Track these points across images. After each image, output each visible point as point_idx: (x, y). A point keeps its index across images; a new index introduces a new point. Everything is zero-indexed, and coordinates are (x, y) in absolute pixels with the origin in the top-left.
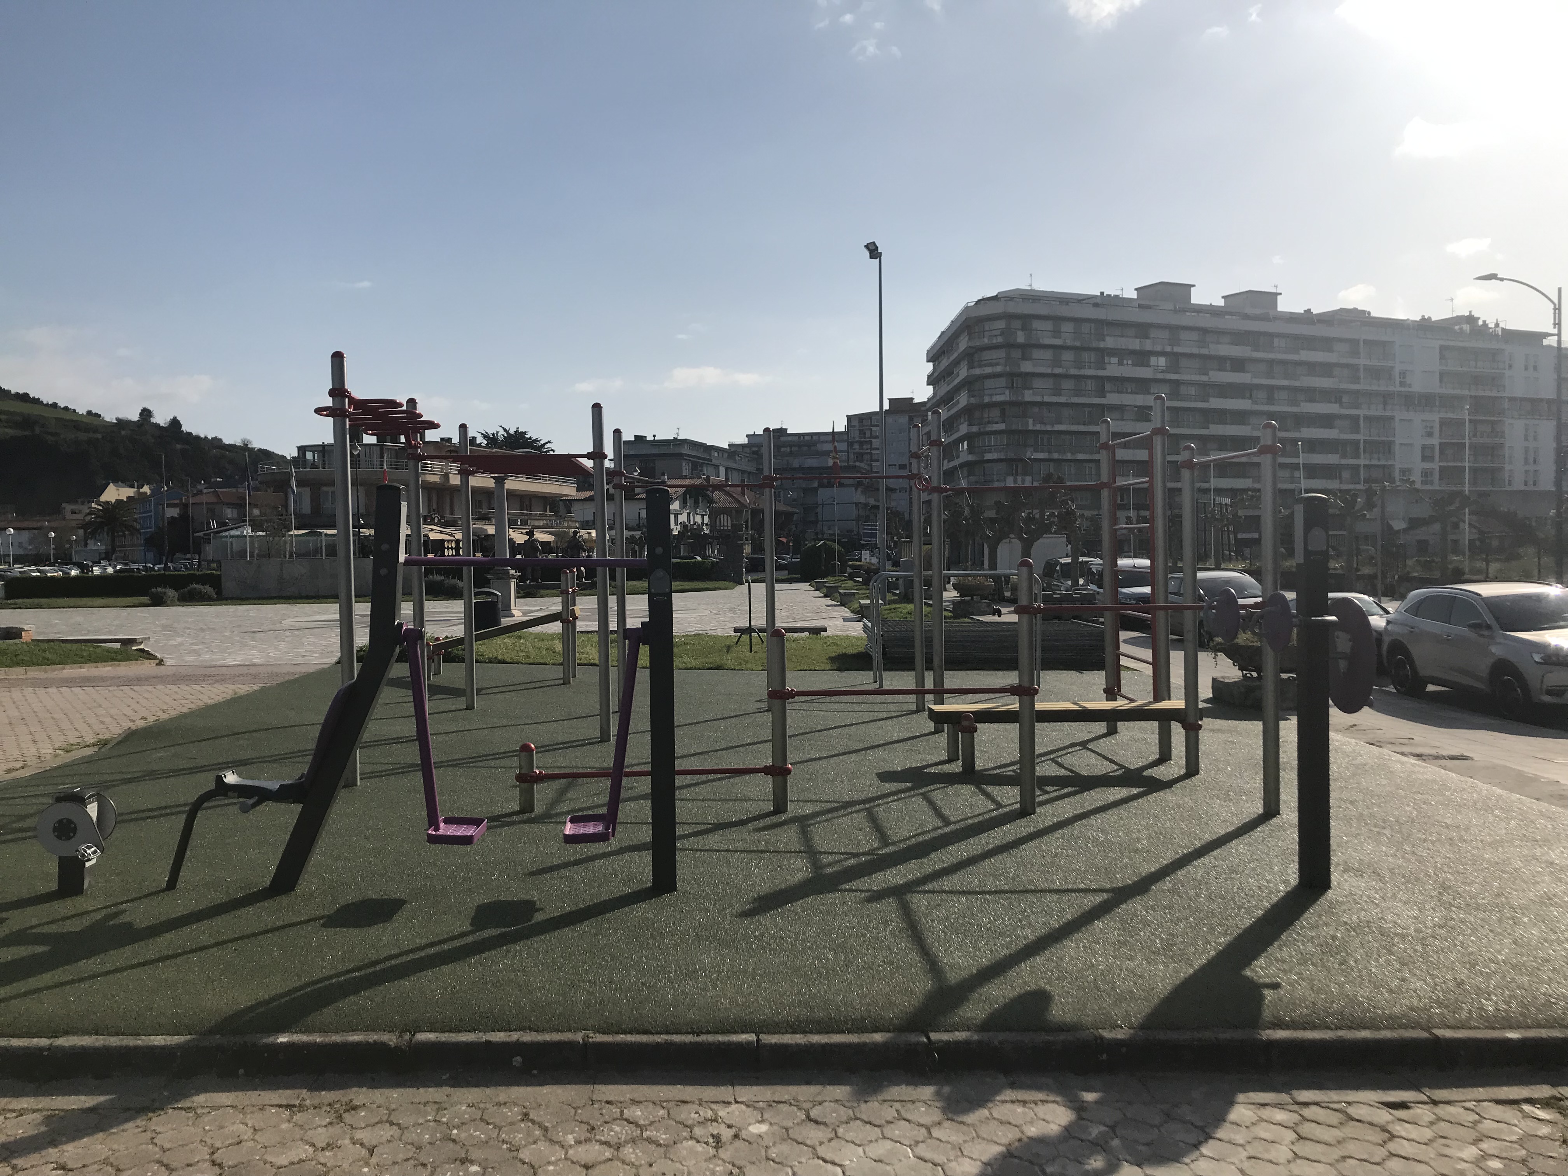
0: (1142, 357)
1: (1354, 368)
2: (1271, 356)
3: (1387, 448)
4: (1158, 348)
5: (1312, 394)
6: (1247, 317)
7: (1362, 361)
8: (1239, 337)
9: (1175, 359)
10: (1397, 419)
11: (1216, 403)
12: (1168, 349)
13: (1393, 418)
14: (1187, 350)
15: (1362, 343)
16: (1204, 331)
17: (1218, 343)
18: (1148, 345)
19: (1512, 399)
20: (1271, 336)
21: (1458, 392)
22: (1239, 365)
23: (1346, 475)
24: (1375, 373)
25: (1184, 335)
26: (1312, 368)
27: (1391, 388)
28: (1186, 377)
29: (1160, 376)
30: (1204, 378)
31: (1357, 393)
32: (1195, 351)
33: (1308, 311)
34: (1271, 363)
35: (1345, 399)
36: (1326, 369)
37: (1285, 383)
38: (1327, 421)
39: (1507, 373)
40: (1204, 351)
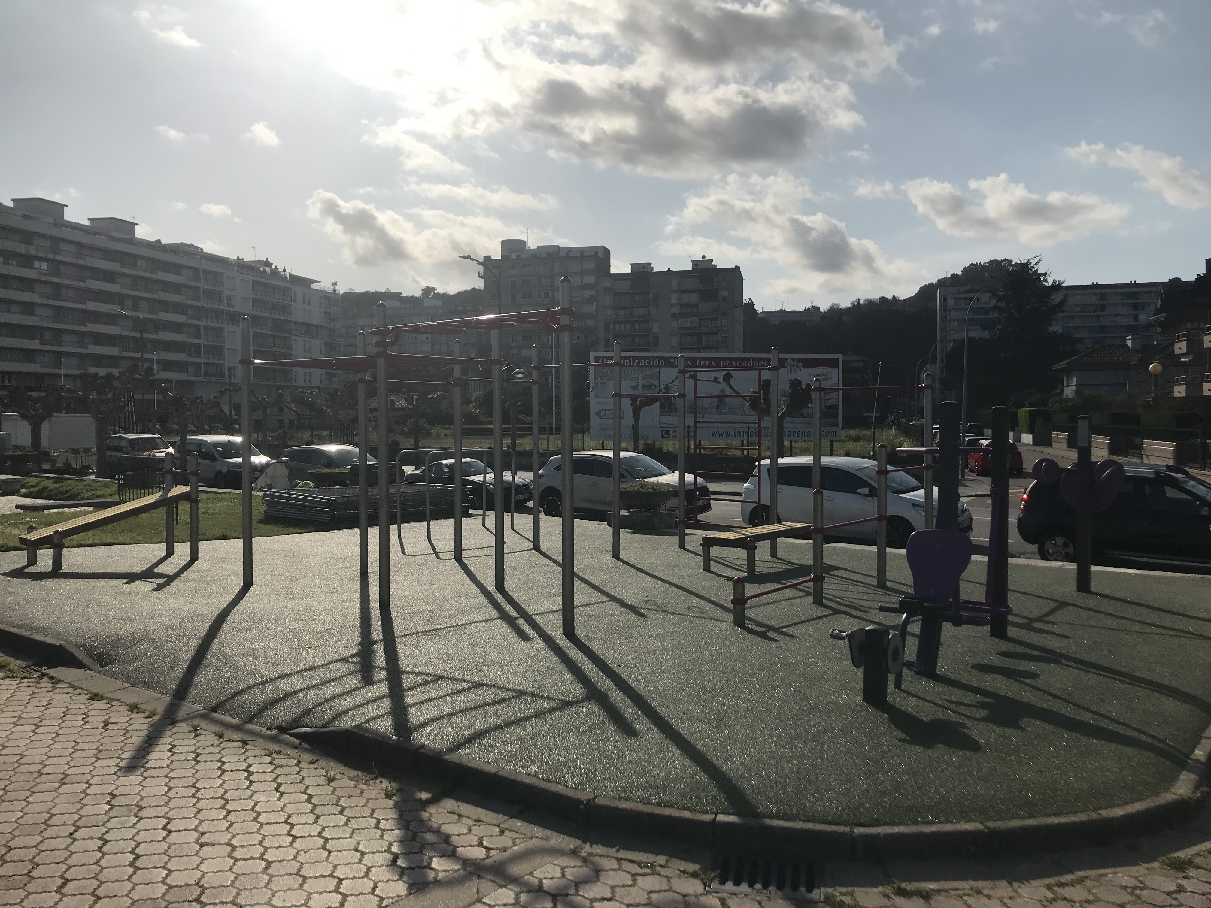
0: (27, 260)
1: (196, 289)
2: (135, 273)
3: (218, 351)
4: (42, 254)
5: (166, 306)
6: (114, 239)
7: (202, 285)
8: (108, 254)
9: (56, 266)
10: (226, 330)
11: (92, 306)
12: (50, 256)
13: (223, 329)
14: (67, 259)
15: (201, 271)
16: (80, 245)
17: (92, 256)
18: (33, 251)
19: (296, 323)
20: (135, 257)
21: (263, 314)
22: (110, 276)
23: (191, 369)
24: (209, 294)
25: (63, 246)
26: (167, 286)
27: (221, 307)
28: (66, 282)
29: (43, 278)
30: (82, 284)
31: (198, 308)
32: (74, 261)
33: (159, 241)
34: (136, 278)
35: (190, 312)
36: (176, 288)
37: (147, 295)
38: (177, 327)
39: (294, 305)
40: (81, 262)
